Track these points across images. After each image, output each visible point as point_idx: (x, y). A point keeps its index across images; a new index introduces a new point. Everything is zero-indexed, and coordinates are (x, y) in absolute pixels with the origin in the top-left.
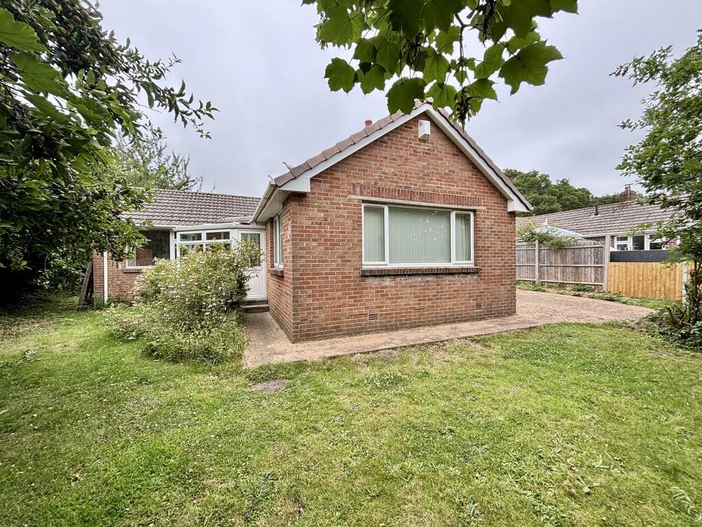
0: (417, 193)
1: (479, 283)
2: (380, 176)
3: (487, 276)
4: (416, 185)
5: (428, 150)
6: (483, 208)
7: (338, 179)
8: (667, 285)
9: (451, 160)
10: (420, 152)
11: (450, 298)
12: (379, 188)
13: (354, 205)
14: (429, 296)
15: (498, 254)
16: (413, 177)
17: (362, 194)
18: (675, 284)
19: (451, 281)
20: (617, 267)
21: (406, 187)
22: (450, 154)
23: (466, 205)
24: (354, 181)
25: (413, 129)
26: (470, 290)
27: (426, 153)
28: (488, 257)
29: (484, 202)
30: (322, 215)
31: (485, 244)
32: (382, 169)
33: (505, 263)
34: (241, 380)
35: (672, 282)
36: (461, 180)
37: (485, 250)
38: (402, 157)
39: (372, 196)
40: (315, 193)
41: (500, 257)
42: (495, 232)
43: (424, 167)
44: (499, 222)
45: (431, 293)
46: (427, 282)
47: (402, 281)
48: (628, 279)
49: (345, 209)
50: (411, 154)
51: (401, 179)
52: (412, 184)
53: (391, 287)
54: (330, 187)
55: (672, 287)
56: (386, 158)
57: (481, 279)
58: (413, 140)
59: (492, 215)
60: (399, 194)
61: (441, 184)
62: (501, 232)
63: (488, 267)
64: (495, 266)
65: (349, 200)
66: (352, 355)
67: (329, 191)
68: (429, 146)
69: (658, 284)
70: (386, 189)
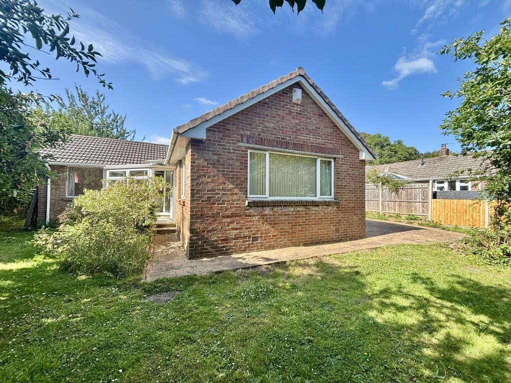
0: (291, 143)
1: (338, 213)
2: (262, 129)
3: (343, 208)
4: (290, 137)
5: (300, 111)
6: (341, 156)
7: (229, 130)
8: (474, 216)
9: (318, 119)
10: (294, 113)
11: (316, 224)
12: (262, 138)
13: (242, 151)
14: (299, 222)
15: (352, 191)
16: (288, 131)
17: (248, 143)
18: (479, 216)
19: (317, 211)
20: (438, 203)
21: (283, 139)
22: (316, 115)
23: (328, 153)
24: (242, 133)
25: (289, 95)
26: (330, 218)
27: (299, 114)
28: (345, 193)
29: (342, 152)
30: (216, 157)
31: (342, 183)
32: (264, 124)
33: (358, 198)
34: (138, 292)
35: (478, 214)
36: (324, 134)
37: (342, 188)
38: (280, 115)
39: (256, 144)
40: (210, 140)
41: (354, 193)
42: (350, 174)
43: (296, 124)
44: (352, 167)
45: (301, 221)
46: (298, 211)
47: (279, 210)
48: (446, 211)
49: (234, 153)
50: (286, 114)
51: (279, 132)
52: (287, 136)
53: (270, 215)
54: (223, 136)
55: (478, 218)
56: (267, 115)
57: (339, 210)
58: (289, 103)
59: (348, 162)
60: (277, 143)
61: (309, 137)
62: (355, 175)
63: (344, 200)
64: (350, 200)
65: (237, 147)
66: (234, 270)
67: (221, 139)
68: (300, 108)
69: (467, 216)
70: (267, 139)
